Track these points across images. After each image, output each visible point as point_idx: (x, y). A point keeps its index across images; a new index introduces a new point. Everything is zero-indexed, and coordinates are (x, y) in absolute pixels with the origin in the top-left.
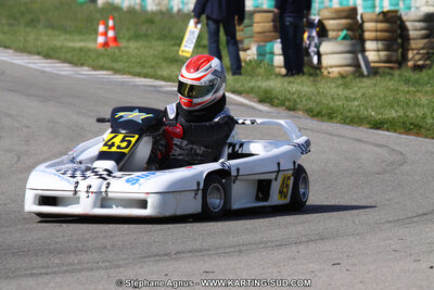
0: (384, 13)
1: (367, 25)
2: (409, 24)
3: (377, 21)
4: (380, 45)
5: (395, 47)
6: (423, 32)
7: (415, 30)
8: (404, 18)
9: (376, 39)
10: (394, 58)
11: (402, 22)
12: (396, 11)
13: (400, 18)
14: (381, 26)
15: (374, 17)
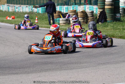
0: (82, 11)
1: (79, 14)
2: (88, 14)
3: (81, 13)
4: (82, 18)
5: (85, 19)
6: (91, 15)
7: (89, 15)
8: (87, 12)
9: (81, 17)
10: (85, 21)
11: (86, 13)
12: (85, 11)
13: (86, 12)
14: (82, 14)
15: (80, 12)
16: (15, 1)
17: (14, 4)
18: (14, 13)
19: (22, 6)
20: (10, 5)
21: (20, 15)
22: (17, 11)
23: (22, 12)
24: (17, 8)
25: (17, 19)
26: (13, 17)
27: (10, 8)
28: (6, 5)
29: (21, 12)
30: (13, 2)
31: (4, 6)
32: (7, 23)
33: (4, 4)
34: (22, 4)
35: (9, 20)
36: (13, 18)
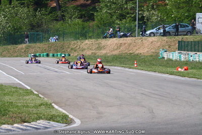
16: (189, 47)
17: (188, 51)
18: (187, 63)
19: (198, 53)
20: (182, 52)
21: (195, 66)
22: (191, 60)
23: (198, 61)
24: (191, 56)
25: (191, 71)
26: (186, 67)
27: (182, 56)
28: (177, 52)
29: (196, 62)
30: (186, 48)
31: (174, 53)
32: (178, 76)
33: (175, 51)
34: (198, 52)
35: (180, 72)
36: (185, 70)
